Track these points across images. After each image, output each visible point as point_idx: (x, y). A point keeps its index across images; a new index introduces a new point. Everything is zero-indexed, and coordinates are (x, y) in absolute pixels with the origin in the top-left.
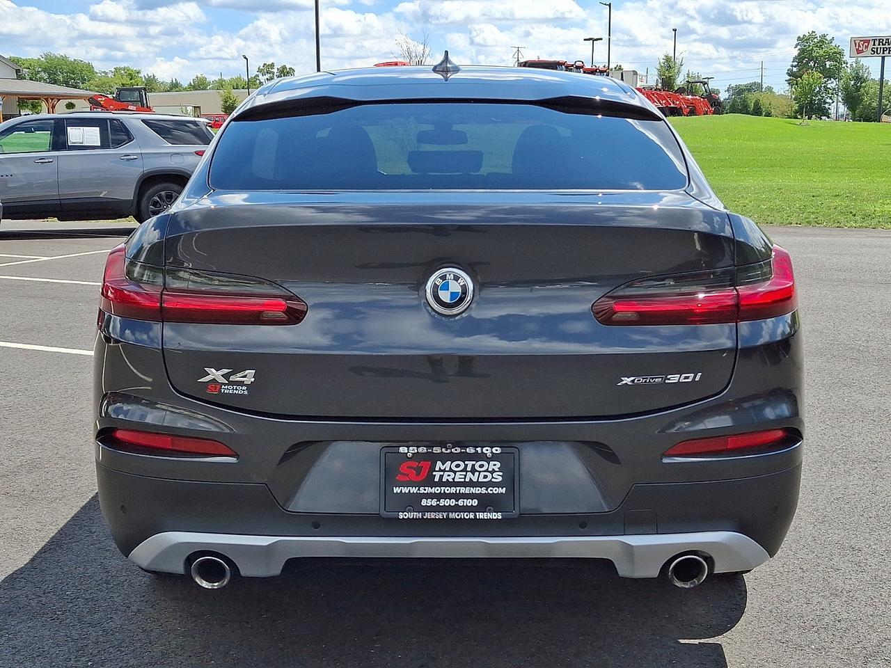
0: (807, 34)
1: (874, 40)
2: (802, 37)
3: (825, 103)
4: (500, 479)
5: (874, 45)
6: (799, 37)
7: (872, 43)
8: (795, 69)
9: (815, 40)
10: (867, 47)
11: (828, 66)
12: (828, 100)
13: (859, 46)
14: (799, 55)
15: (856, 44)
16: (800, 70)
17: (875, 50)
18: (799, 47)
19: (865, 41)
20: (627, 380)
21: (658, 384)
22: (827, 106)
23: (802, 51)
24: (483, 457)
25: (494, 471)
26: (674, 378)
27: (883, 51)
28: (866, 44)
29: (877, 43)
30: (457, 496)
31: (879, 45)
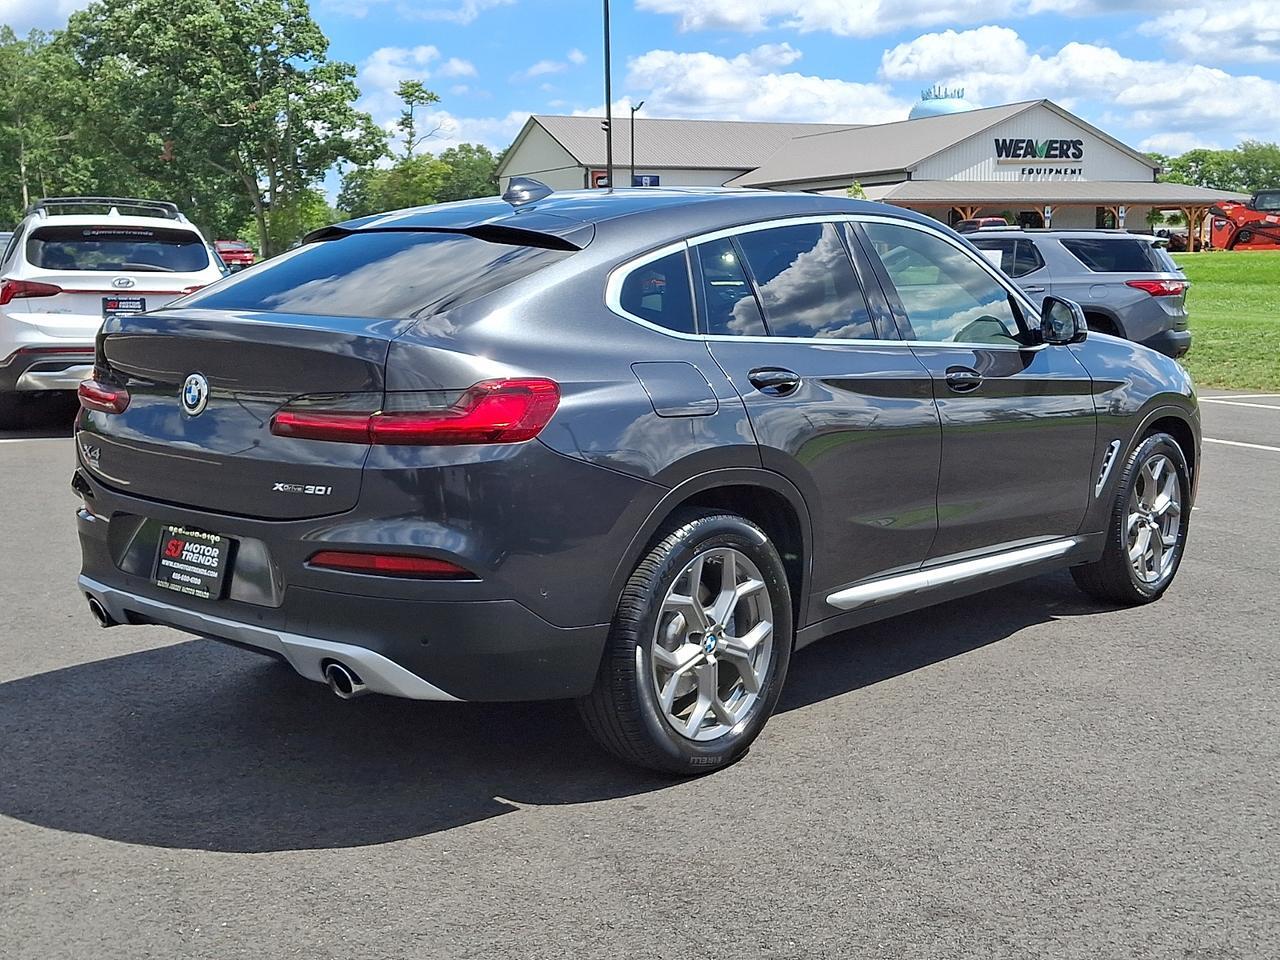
4: (216, 564)
20: (279, 486)
21: (299, 493)
24: (207, 543)
25: (213, 558)
26: (310, 490)
30: (192, 574)
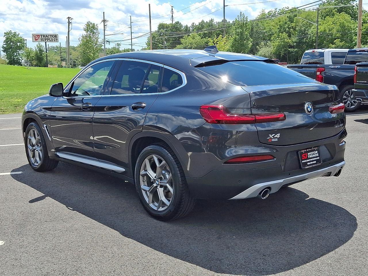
0: (8, 32)
1: (41, 35)
2: (6, 32)
3: (20, 60)
5: (42, 37)
6: (5, 33)
7: (40, 36)
8: (5, 46)
9: (12, 34)
10: (39, 38)
11: (18, 45)
12: (21, 59)
13: (36, 37)
14: (6, 40)
15: (34, 37)
16: (7, 46)
17: (42, 39)
18: (5, 37)
19: (38, 36)
20: (336, 127)
22: (20, 61)
23: (7, 39)
24: (313, 151)
25: (317, 154)
26: (341, 125)
27: (45, 40)
28: (38, 37)
29: (42, 36)
30: (313, 161)
31: (43, 37)
